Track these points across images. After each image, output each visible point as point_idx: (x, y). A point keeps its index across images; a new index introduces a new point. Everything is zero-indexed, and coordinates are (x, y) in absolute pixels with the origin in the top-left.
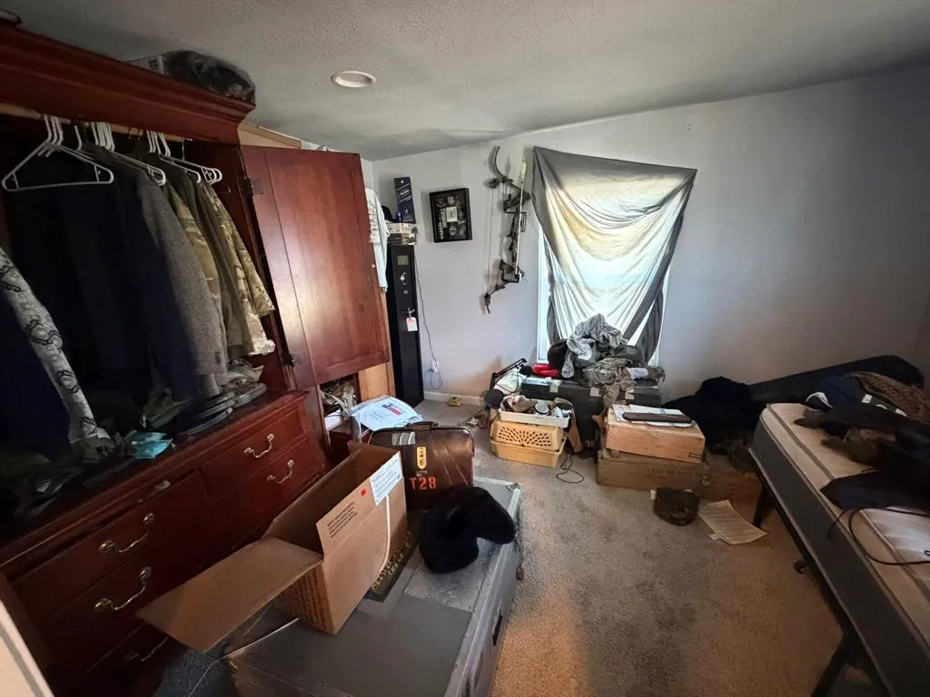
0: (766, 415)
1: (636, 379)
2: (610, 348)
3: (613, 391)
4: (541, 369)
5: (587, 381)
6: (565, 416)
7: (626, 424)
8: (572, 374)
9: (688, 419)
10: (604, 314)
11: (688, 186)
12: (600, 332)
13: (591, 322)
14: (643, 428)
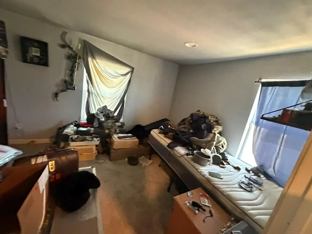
0: (152, 132)
1: (118, 126)
2: (109, 116)
3: (113, 130)
4: (84, 124)
5: (104, 127)
6: (98, 140)
7: (119, 140)
8: (97, 126)
9: (134, 136)
10: (107, 106)
11: (132, 72)
12: (106, 111)
13: (103, 108)
14: (124, 140)
